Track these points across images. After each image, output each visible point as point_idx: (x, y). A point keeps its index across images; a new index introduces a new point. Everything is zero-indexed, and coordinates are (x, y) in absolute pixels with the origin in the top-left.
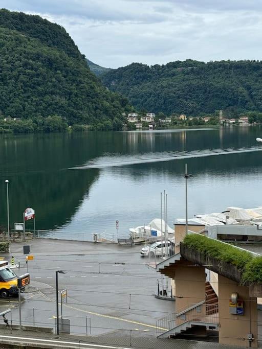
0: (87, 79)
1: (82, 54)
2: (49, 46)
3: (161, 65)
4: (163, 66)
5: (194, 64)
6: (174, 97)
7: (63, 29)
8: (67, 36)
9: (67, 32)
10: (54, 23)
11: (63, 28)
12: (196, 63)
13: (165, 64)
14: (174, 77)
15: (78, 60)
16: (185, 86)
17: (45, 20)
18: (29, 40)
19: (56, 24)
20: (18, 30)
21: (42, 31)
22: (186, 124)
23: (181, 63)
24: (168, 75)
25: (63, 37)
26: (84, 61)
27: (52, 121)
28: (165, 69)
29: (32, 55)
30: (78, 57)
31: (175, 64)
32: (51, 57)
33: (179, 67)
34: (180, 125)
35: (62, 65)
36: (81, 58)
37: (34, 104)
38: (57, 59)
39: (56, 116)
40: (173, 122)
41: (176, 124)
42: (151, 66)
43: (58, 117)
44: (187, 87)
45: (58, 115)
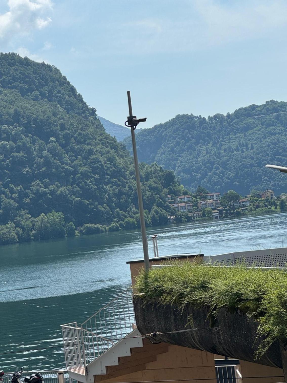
1: (90, 107)
2: (34, 100)
3: (225, 115)
4: (229, 115)
5: (281, 107)
6: (252, 165)
7: (57, 71)
8: (64, 82)
11: (56, 69)
13: (232, 112)
14: (249, 132)
15: (83, 117)
16: (269, 146)
17: (26, 59)
19: (43, 64)
21: (22, 77)
22: (276, 205)
23: (259, 109)
24: (238, 130)
25: (57, 82)
26: (95, 119)
27: (48, 222)
28: (232, 120)
29: (7, 117)
30: (84, 112)
31: (249, 110)
32: (38, 116)
33: (256, 115)
34: (265, 209)
35: (59, 127)
36: (89, 113)
37: (14, 195)
38: (49, 118)
39: (53, 212)
40: (254, 205)
41: (258, 207)
42: (209, 117)
43: (57, 214)
44: (272, 146)
45: (57, 212)
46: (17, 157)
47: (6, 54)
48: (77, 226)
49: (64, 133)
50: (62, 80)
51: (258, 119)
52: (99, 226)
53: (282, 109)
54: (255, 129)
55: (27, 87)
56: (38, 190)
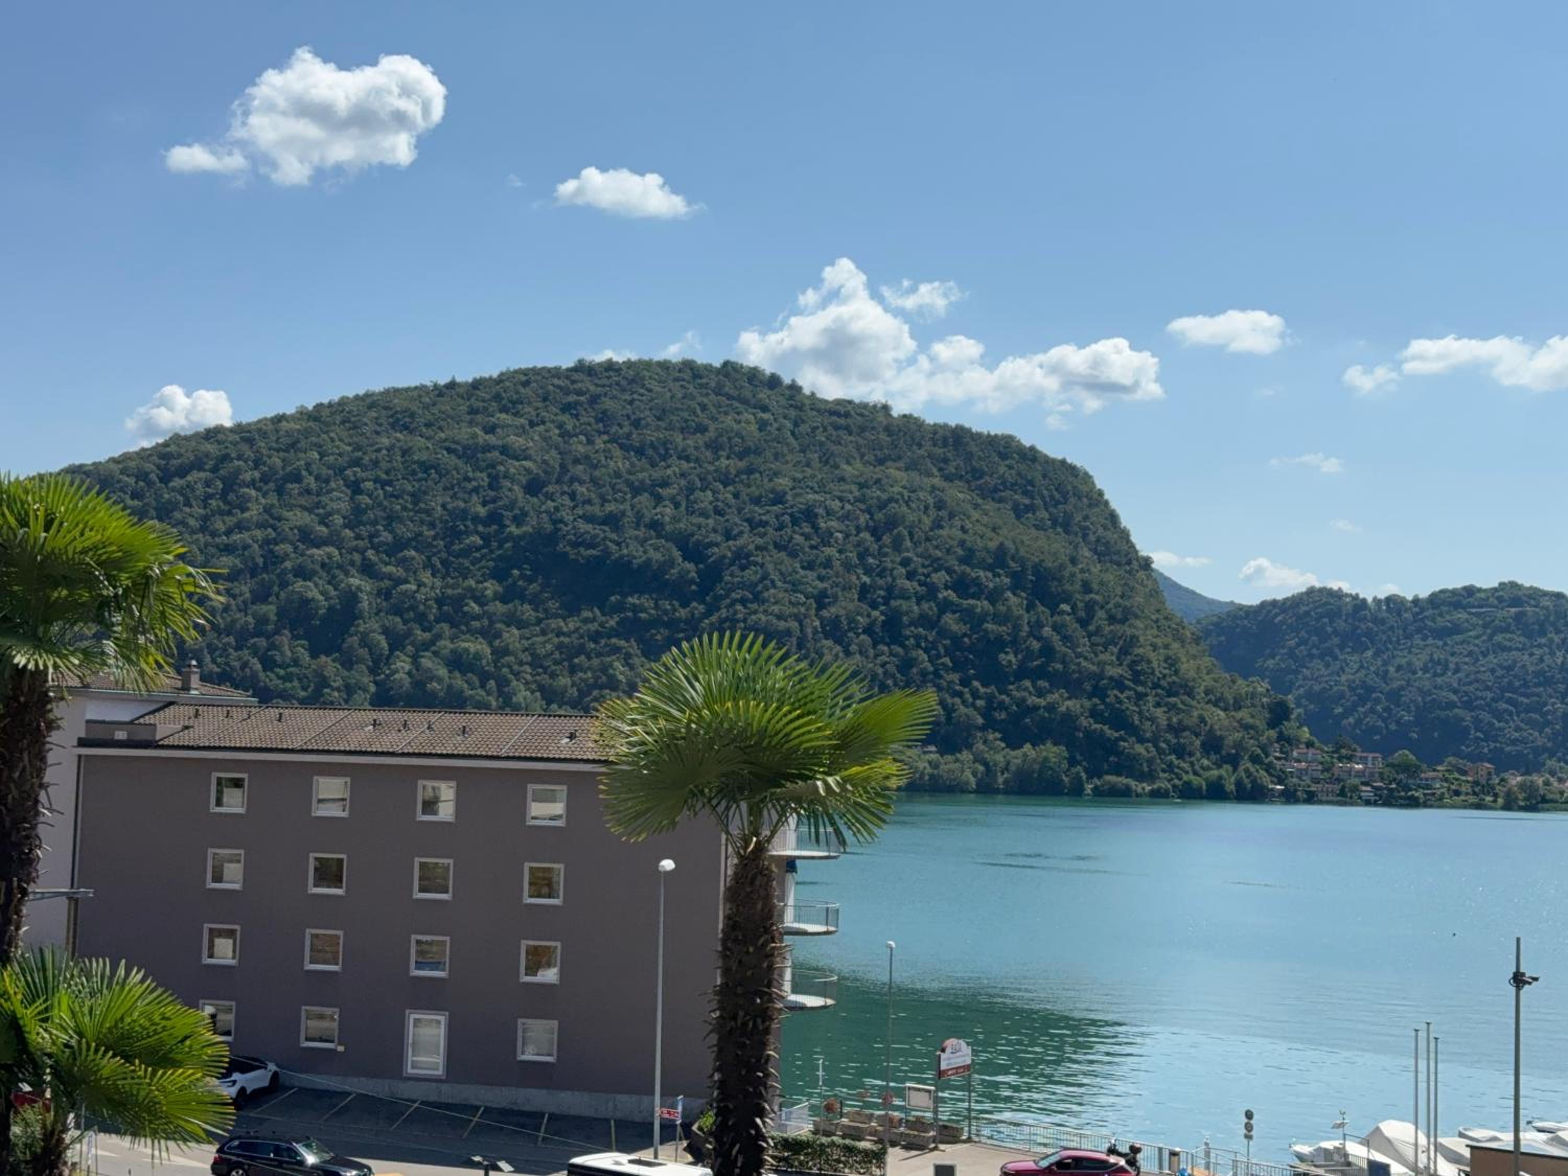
0: (1155, 632)
1: (1143, 553)
2: (1037, 527)
3: (1410, 598)
4: (1416, 601)
5: (1530, 597)
6: (1451, 705)
7: (1087, 478)
8: (1097, 500)
9: (1099, 486)
10: (1060, 457)
11: (1086, 474)
12: (1535, 595)
13: (1424, 594)
14: (1458, 638)
15: (1126, 572)
16: (1493, 671)
17: (1032, 449)
18: (976, 506)
19: (1063, 461)
20: (948, 478)
21: (1019, 481)
22: (1496, 796)
23: (1483, 595)
24: (1432, 630)
25: (1085, 500)
26: (1149, 577)
27: (1034, 760)
28: (1423, 610)
29: (984, 554)
30: (1129, 563)
31: (1460, 595)
32: (1043, 561)
33: (1474, 607)
34: (1472, 799)
35: (1078, 586)
36: (1140, 566)
37: (980, 703)
38: (1062, 567)
39: (1049, 744)
40: (1449, 789)
41: (1457, 793)
42: (1375, 599)
43: (1055, 749)
44: (1500, 672)
45: (1055, 744)
46: (993, 631)
47: (996, 436)
48: (1090, 778)
49: (1088, 597)
50: (1095, 496)
51: (1477, 615)
52: (1132, 783)
53: (1532, 602)
54: (1471, 633)
55: (1027, 501)
56: (1024, 700)
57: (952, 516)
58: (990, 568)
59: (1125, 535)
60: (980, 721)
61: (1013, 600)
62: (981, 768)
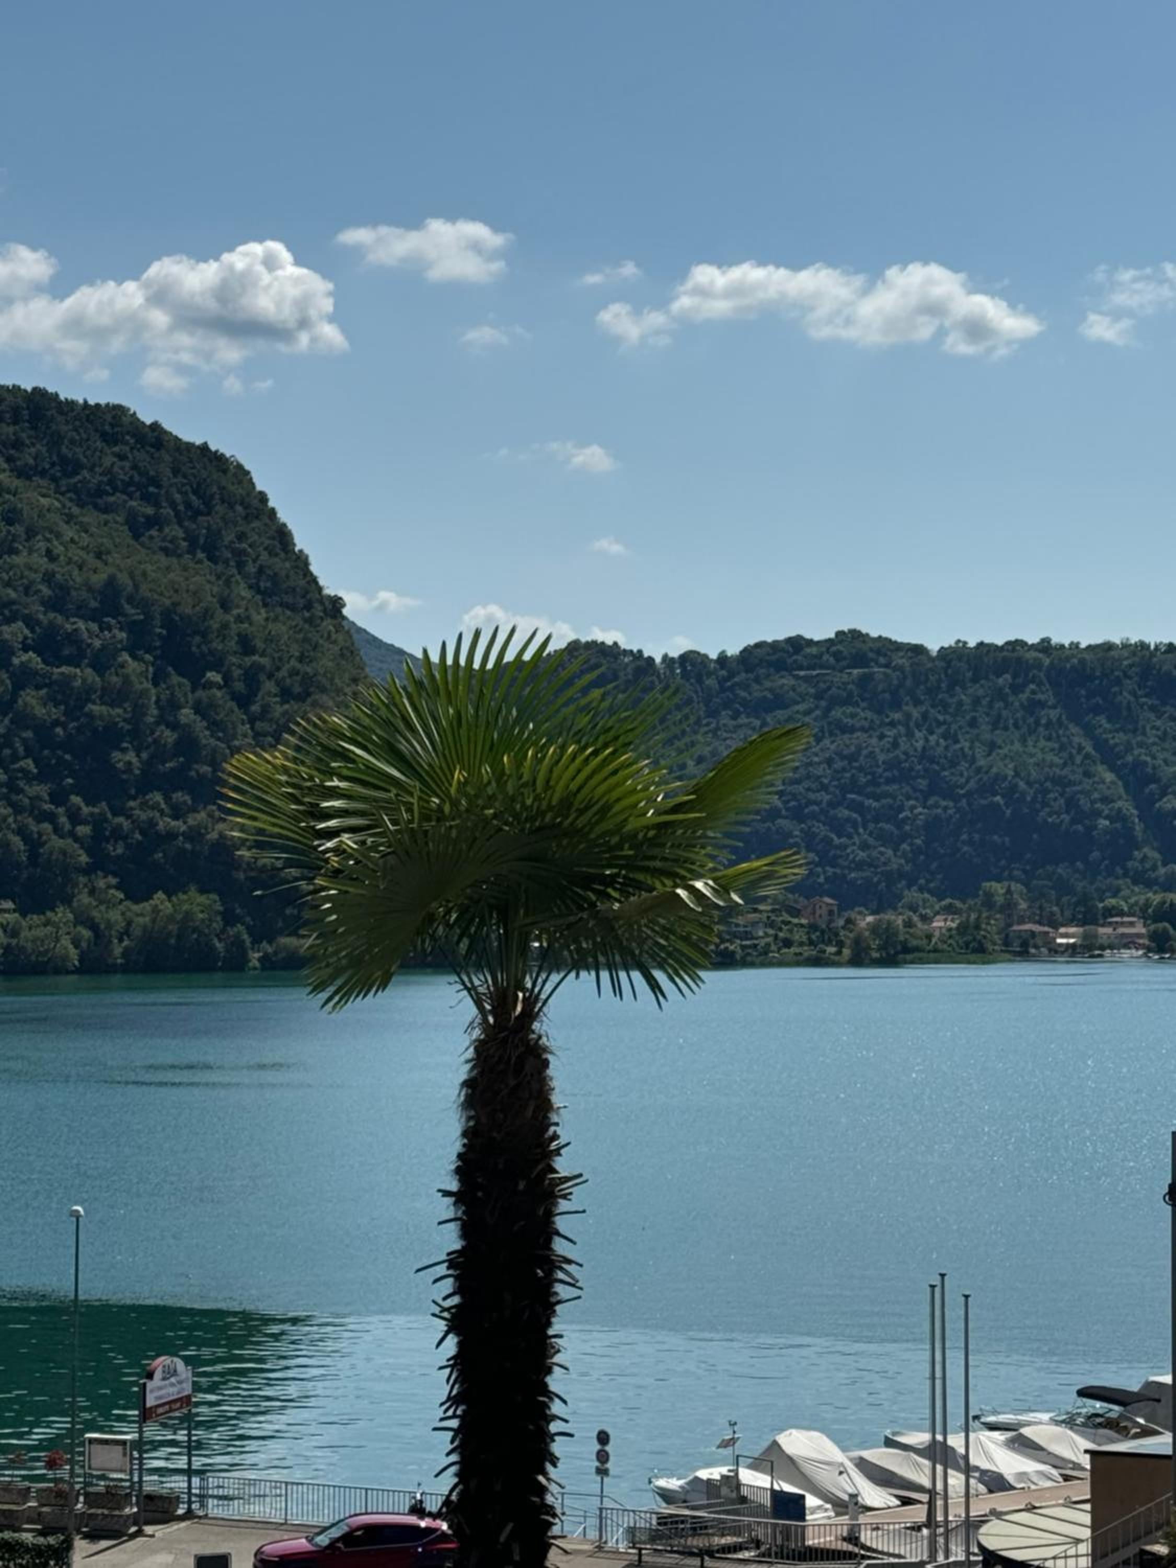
1: (329, 591)
2: (166, 551)
3: (714, 655)
4: (723, 659)
5: (878, 652)
7: (242, 475)
8: (258, 508)
9: (259, 487)
10: (198, 441)
11: (240, 467)
12: (886, 647)
13: (733, 650)
14: (781, 714)
15: (306, 620)
16: (829, 762)
17: (155, 426)
18: (69, 519)
19: (204, 448)
20: (23, 473)
21: (137, 478)
22: (840, 944)
23: (814, 650)
24: (744, 703)
25: (239, 508)
26: (339, 628)
27: (171, 918)
28: (732, 675)
29: (84, 594)
30: (308, 606)
31: (783, 650)
32: (175, 604)
33: (801, 668)
34: (807, 951)
35: (232, 644)
36: (325, 611)
37: (83, 830)
38: (207, 614)
39: (193, 892)
40: (776, 937)
41: (788, 943)
42: (665, 657)
43: (202, 899)
44: (839, 765)
45: (203, 891)
46: (101, 717)
47: (98, 406)
48: (256, 941)
49: (248, 661)
50: (255, 503)
51: (806, 679)
53: (882, 660)
54: (797, 708)
55: (150, 511)
56: (152, 823)
57: (31, 533)
58: (94, 616)
59: (301, 562)
60: (84, 858)
61: (133, 666)
62: (86, 933)
